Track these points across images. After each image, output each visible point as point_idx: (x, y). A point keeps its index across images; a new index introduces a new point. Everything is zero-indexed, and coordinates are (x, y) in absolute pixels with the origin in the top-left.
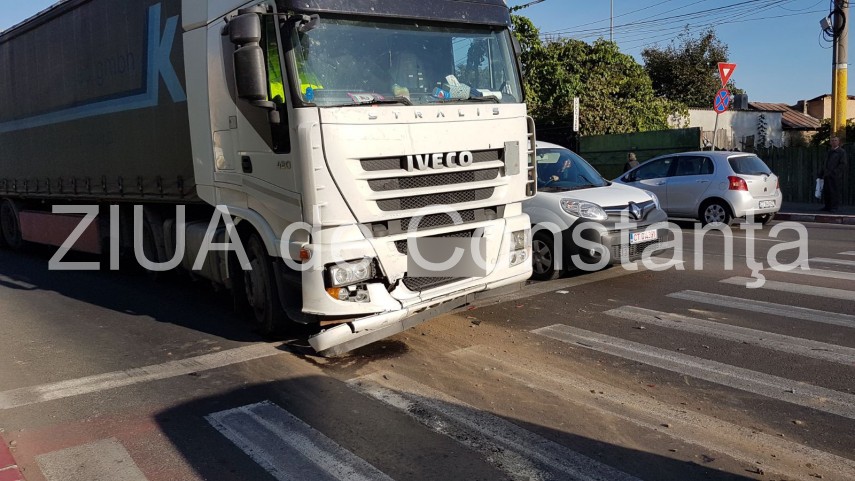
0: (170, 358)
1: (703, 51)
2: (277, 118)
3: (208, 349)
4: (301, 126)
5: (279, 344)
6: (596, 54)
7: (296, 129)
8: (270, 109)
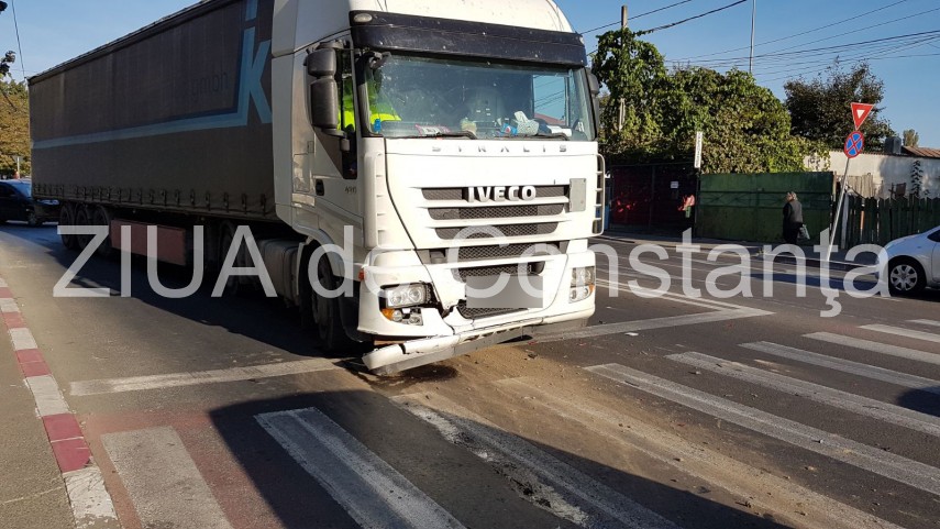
0: (234, 365)
3: (271, 360)
4: (367, 155)
5: (337, 360)
6: (728, 85)
7: (363, 158)
8: (341, 138)
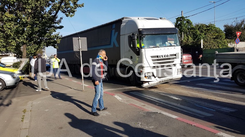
3: (125, 87)
4: (142, 52)
5: (136, 87)
6: (209, 27)
7: (141, 52)
8: (137, 49)
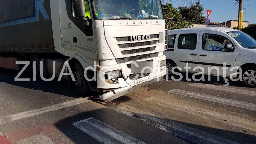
0: (52, 104)
1: (197, 7)
2: (88, 24)
3: (64, 101)
5: (88, 98)
6: (166, 8)
7: (95, 27)
8: (86, 21)
